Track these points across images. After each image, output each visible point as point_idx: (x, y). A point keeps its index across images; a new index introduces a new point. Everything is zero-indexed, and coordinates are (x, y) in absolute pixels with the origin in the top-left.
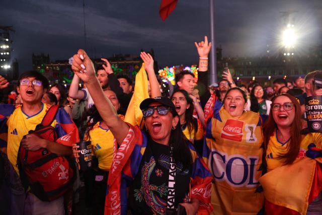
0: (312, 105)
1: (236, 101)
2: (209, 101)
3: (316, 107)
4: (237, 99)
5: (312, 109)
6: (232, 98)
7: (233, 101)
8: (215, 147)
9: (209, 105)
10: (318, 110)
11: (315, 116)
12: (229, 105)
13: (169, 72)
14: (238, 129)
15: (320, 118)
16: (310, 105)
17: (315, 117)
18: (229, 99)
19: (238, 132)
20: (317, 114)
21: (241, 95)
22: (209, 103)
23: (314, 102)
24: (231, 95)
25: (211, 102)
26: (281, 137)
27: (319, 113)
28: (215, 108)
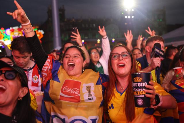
0: (136, 82)
1: (74, 59)
2: (46, 64)
3: (140, 85)
4: (75, 57)
5: (136, 86)
6: (70, 56)
7: (71, 59)
8: (54, 111)
9: (46, 67)
10: (141, 87)
11: (138, 92)
12: (68, 63)
13: (5, 34)
14: (76, 90)
15: (143, 95)
16: (135, 82)
17: (139, 94)
18: (67, 57)
19: (76, 92)
20: (140, 91)
21: (79, 53)
22: (47, 65)
23: (137, 80)
24: (69, 54)
25: (48, 64)
26: (120, 87)
27: (141, 90)
28: (53, 70)
